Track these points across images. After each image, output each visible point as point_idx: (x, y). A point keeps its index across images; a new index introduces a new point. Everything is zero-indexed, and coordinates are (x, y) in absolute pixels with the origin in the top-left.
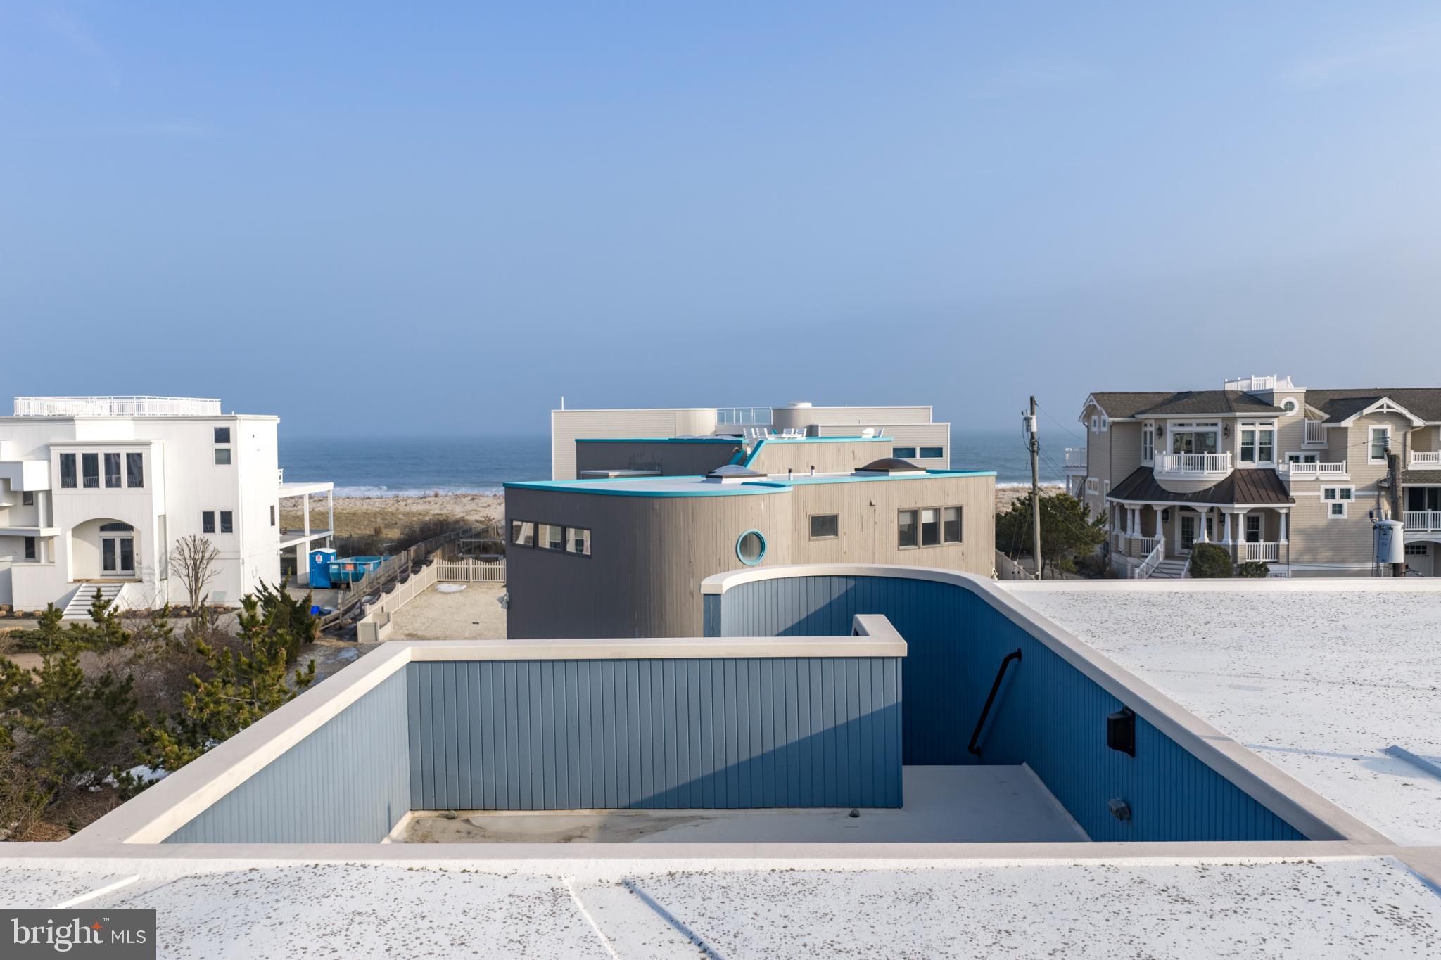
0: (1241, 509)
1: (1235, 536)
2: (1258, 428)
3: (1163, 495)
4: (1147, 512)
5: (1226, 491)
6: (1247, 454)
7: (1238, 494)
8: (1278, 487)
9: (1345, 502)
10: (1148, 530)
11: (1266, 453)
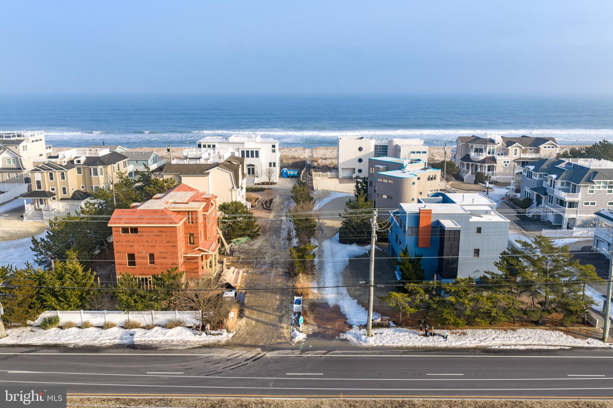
0: (487, 165)
1: (485, 170)
2: (492, 148)
3: (471, 161)
4: (468, 165)
5: (484, 161)
6: (489, 153)
7: (486, 162)
8: (494, 160)
9: (508, 164)
10: (468, 168)
11: (493, 153)
